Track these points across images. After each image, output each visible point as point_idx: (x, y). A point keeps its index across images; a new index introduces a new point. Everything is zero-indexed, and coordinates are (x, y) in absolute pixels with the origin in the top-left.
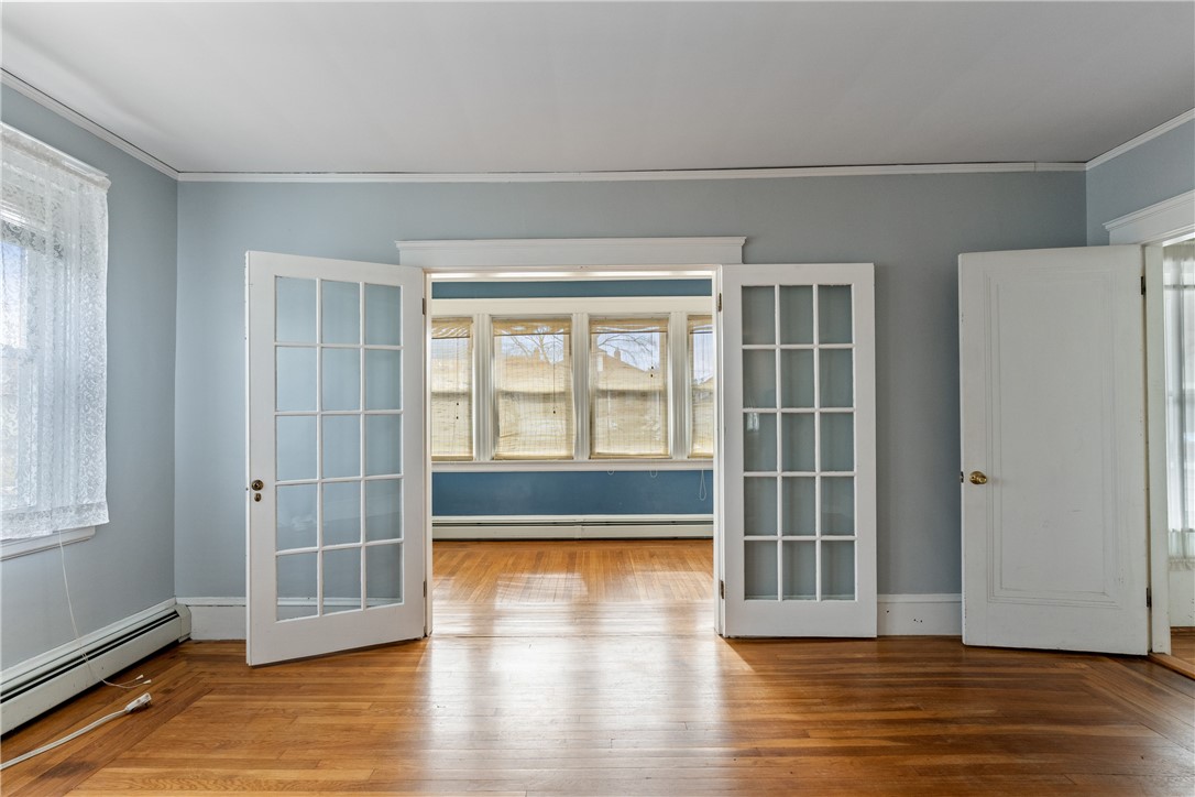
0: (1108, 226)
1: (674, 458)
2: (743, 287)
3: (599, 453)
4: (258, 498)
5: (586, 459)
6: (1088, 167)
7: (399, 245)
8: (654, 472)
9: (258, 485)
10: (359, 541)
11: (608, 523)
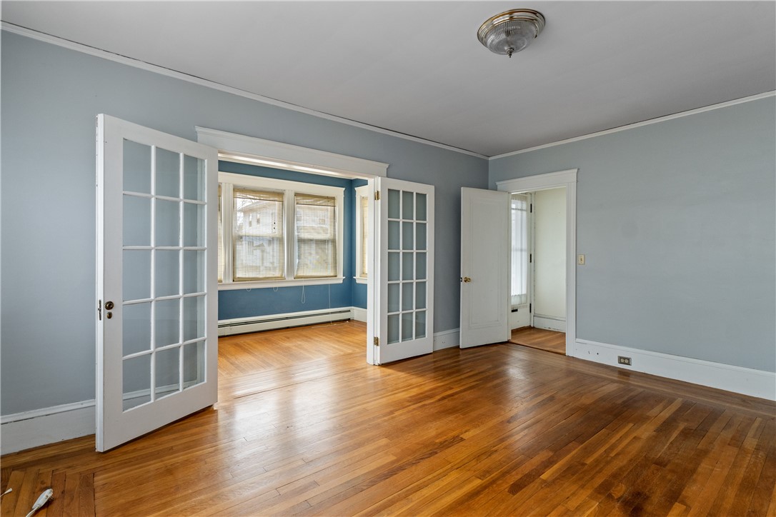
0: (497, 183)
1: (287, 279)
2: (389, 190)
3: (238, 278)
4: (110, 316)
5: (231, 281)
6: (490, 159)
7: (198, 129)
8: (276, 288)
9: (110, 306)
10: (178, 342)
11: (246, 323)
